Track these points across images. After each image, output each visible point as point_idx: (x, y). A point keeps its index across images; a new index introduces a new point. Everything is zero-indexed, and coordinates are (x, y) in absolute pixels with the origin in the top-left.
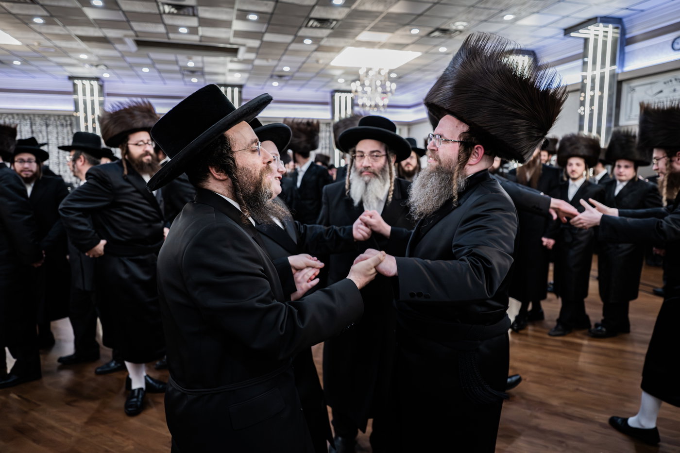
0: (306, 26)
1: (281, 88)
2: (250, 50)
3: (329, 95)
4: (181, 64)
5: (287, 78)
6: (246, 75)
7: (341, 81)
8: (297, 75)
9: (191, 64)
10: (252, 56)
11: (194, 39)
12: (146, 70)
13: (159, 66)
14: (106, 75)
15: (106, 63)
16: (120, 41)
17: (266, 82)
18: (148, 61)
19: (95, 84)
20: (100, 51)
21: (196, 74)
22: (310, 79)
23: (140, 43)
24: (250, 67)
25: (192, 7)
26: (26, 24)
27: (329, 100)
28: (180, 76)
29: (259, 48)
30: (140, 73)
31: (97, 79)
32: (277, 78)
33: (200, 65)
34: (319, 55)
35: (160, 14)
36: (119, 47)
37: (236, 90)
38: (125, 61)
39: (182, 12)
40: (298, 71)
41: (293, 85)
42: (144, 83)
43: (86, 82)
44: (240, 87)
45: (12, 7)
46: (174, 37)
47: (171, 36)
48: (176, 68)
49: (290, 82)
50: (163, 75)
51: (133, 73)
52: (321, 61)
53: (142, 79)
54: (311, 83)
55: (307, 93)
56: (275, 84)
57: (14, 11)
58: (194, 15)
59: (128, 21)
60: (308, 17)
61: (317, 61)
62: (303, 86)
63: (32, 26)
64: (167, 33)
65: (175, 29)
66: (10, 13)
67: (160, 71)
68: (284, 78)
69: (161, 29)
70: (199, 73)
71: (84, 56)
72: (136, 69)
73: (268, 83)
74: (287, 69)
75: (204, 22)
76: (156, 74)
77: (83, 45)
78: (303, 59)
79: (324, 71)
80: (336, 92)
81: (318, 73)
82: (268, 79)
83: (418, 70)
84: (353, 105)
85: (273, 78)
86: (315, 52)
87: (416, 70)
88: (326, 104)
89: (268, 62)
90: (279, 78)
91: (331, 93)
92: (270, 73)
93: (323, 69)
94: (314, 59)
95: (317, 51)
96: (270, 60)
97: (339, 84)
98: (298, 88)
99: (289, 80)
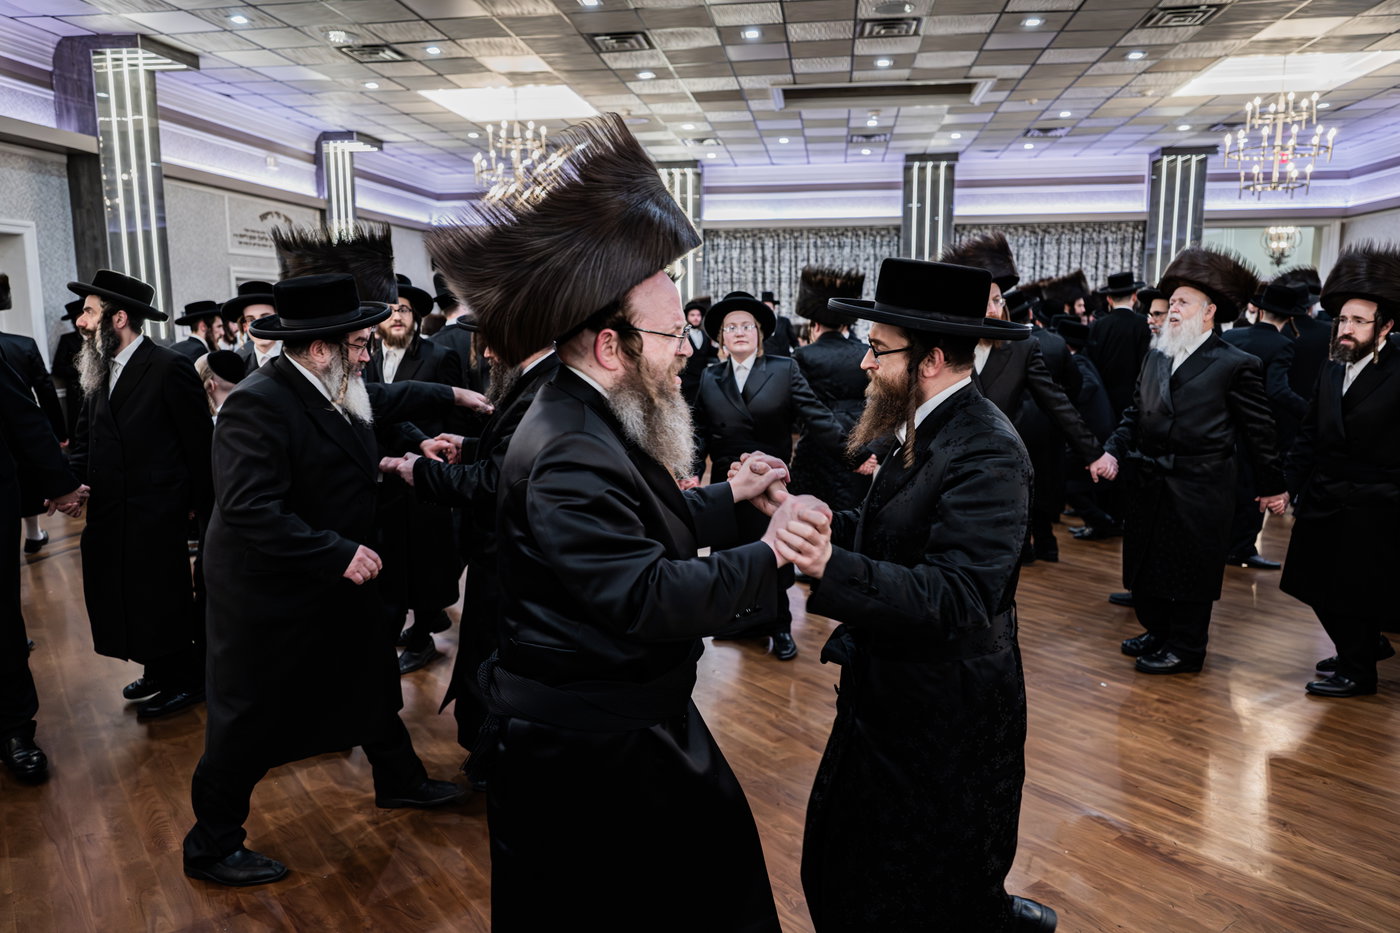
0: (1143, 26)
1: (1038, 152)
2: (1001, 84)
3: (1146, 160)
4: (853, 124)
5: (1059, 133)
6: (974, 134)
7: (1184, 128)
8: (1084, 124)
9: (872, 123)
10: (1001, 95)
11: (901, 76)
12: (784, 140)
13: (809, 132)
14: (711, 156)
15: (720, 134)
16: (761, 94)
17: (1010, 144)
18: (797, 124)
19: (689, 171)
20: (719, 115)
21: (873, 140)
22: (1108, 131)
23: (790, 95)
24: (987, 117)
25: (918, 20)
26: (624, 82)
27: (1144, 170)
28: (843, 146)
29: (1020, 80)
30: (769, 147)
31: (694, 163)
32: (1036, 133)
33: (890, 122)
34: (1150, 78)
35: (854, 40)
36: (755, 105)
37: (943, 164)
38: (757, 128)
39: (896, 31)
40: (1088, 118)
41: (1070, 146)
42: (773, 164)
43: (676, 172)
44: (953, 157)
45: (616, 59)
46: (862, 78)
47: (856, 75)
48: (843, 132)
49: (1063, 140)
50: (810, 146)
51: (762, 148)
52: (1150, 93)
53: (770, 157)
54: (1109, 137)
55: (1094, 159)
56: (1029, 146)
57: (614, 65)
58: (916, 33)
59: (790, 59)
60: (1155, 6)
61: (1142, 93)
62: (1089, 145)
63: (631, 85)
64: (851, 72)
65: (868, 62)
66: (610, 69)
67: (807, 141)
68: (1050, 134)
69: (843, 64)
70: (882, 138)
71: (689, 127)
72: (766, 140)
73: (1012, 147)
74: (1065, 114)
75: (931, 44)
76: (802, 146)
77: (696, 108)
78: (1109, 91)
79: (1149, 110)
80: (1163, 154)
81: (1133, 117)
82: (1018, 137)
83: (1395, 87)
84: (1202, 177)
85: (1029, 135)
86: (1143, 75)
87: (1388, 89)
88: (1136, 180)
89: (1031, 104)
90: (1041, 134)
91: (1152, 155)
92: (1026, 125)
93: (1150, 106)
94: (1137, 89)
95: (1150, 72)
96: (1035, 101)
97: (1175, 136)
98: (1076, 151)
99: (1061, 137)
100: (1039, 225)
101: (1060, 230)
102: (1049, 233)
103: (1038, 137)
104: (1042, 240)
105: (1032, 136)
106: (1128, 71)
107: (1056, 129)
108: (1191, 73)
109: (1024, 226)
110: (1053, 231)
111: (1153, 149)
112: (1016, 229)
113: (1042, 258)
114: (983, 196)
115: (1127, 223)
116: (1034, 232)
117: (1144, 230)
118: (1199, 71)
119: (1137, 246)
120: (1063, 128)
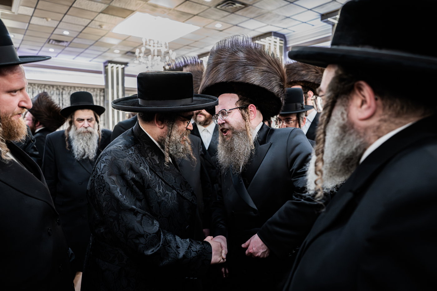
3: (102, 66)
5: (65, 44)
7: (116, 51)
8: (76, 41)
17: (42, 47)
24: (25, 26)
27: (102, 69)
32: (54, 42)
34: (104, 18)
40: (76, 37)
41: (70, 53)
49: (67, 49)
52: (104, 27)
54: (87, 51)
55: (82, 62)
56: (51, 50)
61: (101, 26)
62: (79, 55)
68: (61, 44)
74: (66, 33)
78: (86, 22)
79: (103, 38)
80: (109, 63)
81: (97, 41)
82: (45, 43)
83: (188, 45)
84: (124, 75)
85: (50, 42)
86: (101, 14)
87: (185, 46)
88: (100, 72)
89: (47, 20)
90: (56, 43)
91: (105, 63)
92: (48, 36)
93: (104, 36)
94: (98, 23)
95: (104, 13)
96: (49, 20)
97: (113, 55)
98: (74, 57)
99: (66, 47)
100: (60, 86)
101: (69, 89)
102: (65, 90)
103: (54, 44)
104: (62, 92)
105: (52, 43)
106: (93, 10)
107: (63, 42)
108: (121, 19)
109: (53, 86)
110: (66, 89)
111: (104, 61)
112: (49, 87)
113: (62, 101)
114: (31, 71)
115: (97, 89)
116: (57, 89)
117: (104, 92)
118: (125, 18)
119: (102, 98)
120: (67, 42)
